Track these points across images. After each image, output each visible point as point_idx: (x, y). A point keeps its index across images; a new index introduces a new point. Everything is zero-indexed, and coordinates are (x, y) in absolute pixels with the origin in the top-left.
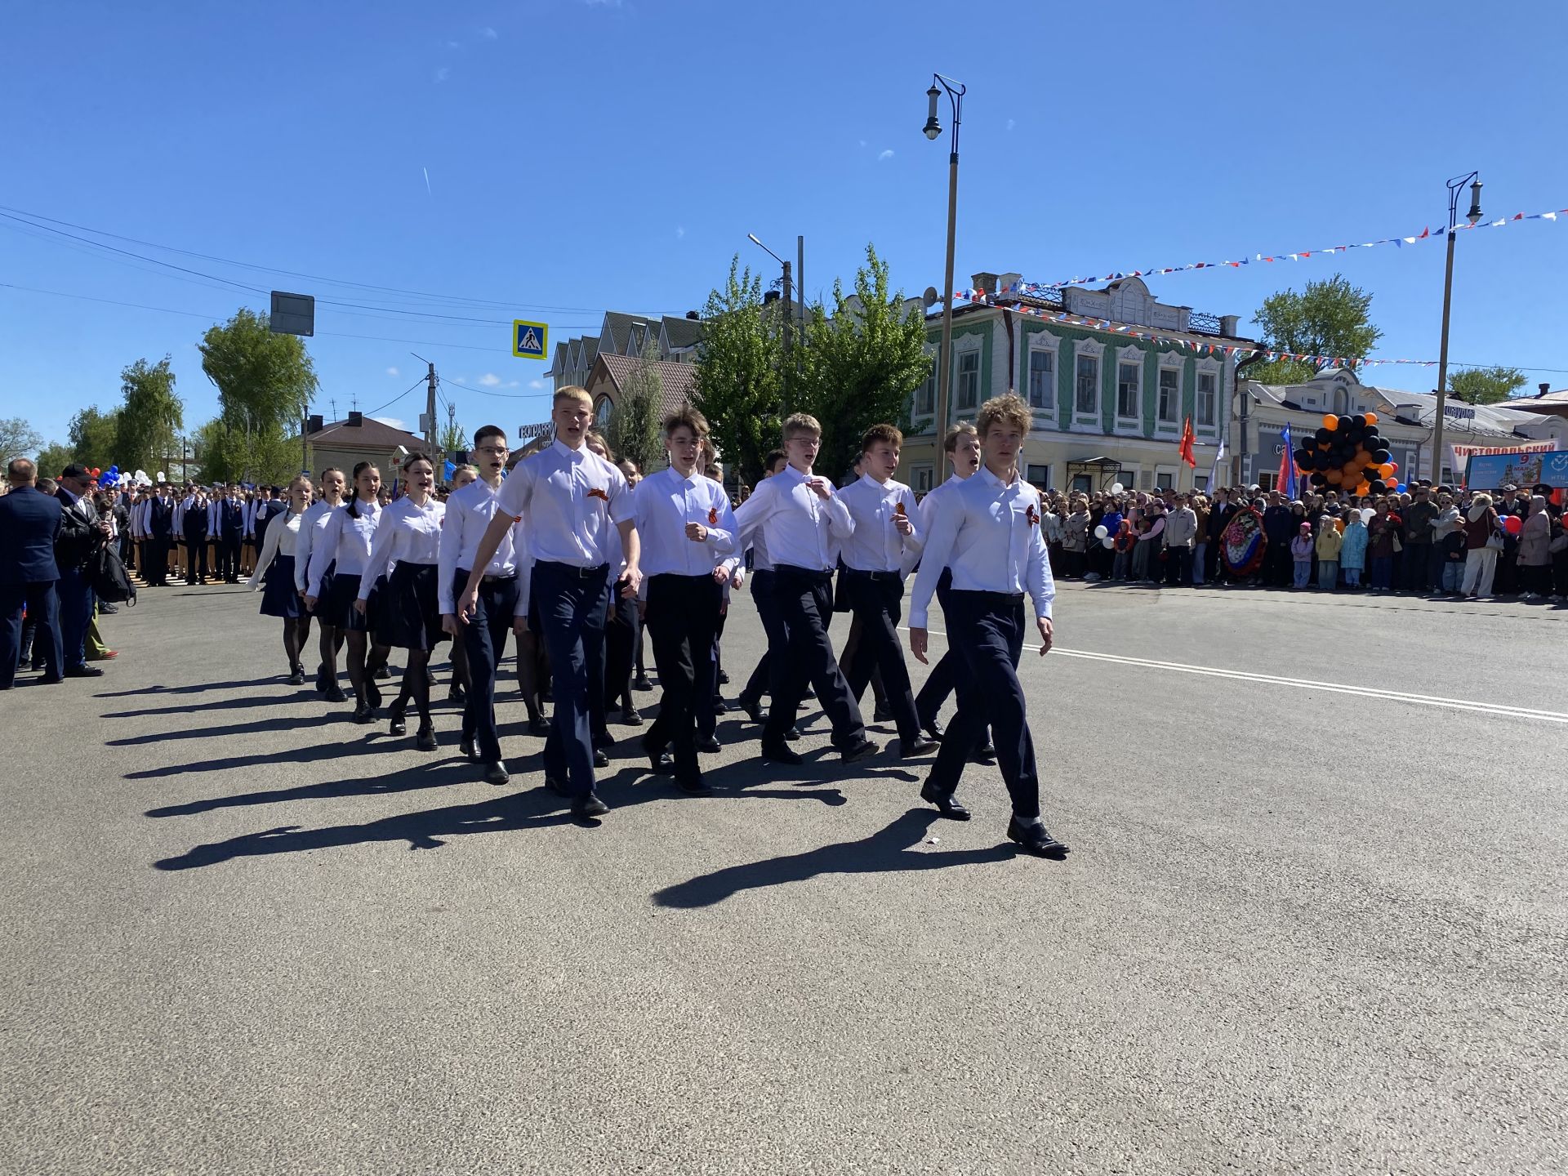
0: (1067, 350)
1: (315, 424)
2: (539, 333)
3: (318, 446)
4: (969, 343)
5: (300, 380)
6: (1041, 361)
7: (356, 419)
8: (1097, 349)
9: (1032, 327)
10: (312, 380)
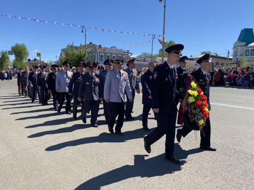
0: (105, 55)
1: (29, 60)
2: (40, 54)
3: (29, 64)
4: (94, 54)
5: (26, 54)
6: (102, 56)
7: (35, 59)
8: (109, 55)
9: (100, 52)
10: (29, 54)
